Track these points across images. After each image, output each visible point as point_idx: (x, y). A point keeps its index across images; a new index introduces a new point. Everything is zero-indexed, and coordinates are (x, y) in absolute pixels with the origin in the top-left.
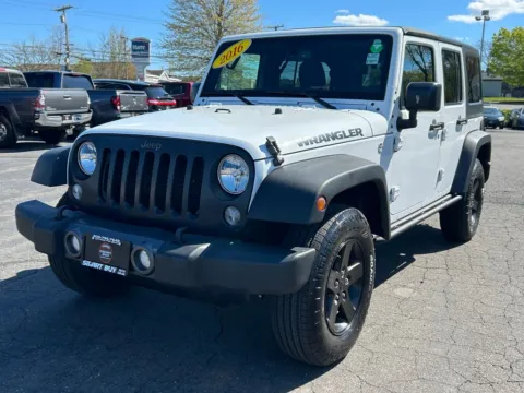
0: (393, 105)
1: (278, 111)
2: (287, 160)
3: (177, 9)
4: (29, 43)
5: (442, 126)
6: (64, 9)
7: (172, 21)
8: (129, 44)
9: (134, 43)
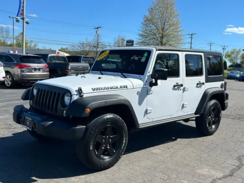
0: (147, 77)
1: (100, 78)
2: (85, 96)
3: (144, 27)
4: (85, 42)
5: (182, 85)
6: (98, 28)
7: (141, 33)
8: (125, 42)
9: (127, 42)
